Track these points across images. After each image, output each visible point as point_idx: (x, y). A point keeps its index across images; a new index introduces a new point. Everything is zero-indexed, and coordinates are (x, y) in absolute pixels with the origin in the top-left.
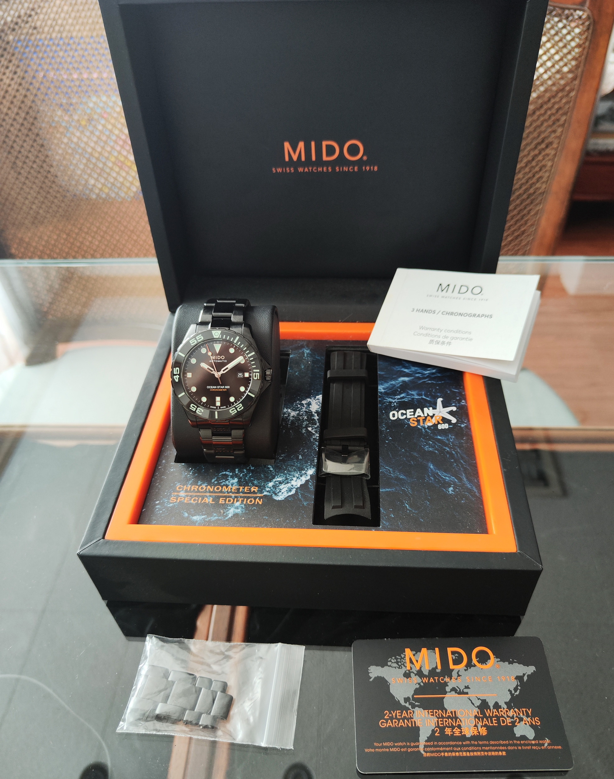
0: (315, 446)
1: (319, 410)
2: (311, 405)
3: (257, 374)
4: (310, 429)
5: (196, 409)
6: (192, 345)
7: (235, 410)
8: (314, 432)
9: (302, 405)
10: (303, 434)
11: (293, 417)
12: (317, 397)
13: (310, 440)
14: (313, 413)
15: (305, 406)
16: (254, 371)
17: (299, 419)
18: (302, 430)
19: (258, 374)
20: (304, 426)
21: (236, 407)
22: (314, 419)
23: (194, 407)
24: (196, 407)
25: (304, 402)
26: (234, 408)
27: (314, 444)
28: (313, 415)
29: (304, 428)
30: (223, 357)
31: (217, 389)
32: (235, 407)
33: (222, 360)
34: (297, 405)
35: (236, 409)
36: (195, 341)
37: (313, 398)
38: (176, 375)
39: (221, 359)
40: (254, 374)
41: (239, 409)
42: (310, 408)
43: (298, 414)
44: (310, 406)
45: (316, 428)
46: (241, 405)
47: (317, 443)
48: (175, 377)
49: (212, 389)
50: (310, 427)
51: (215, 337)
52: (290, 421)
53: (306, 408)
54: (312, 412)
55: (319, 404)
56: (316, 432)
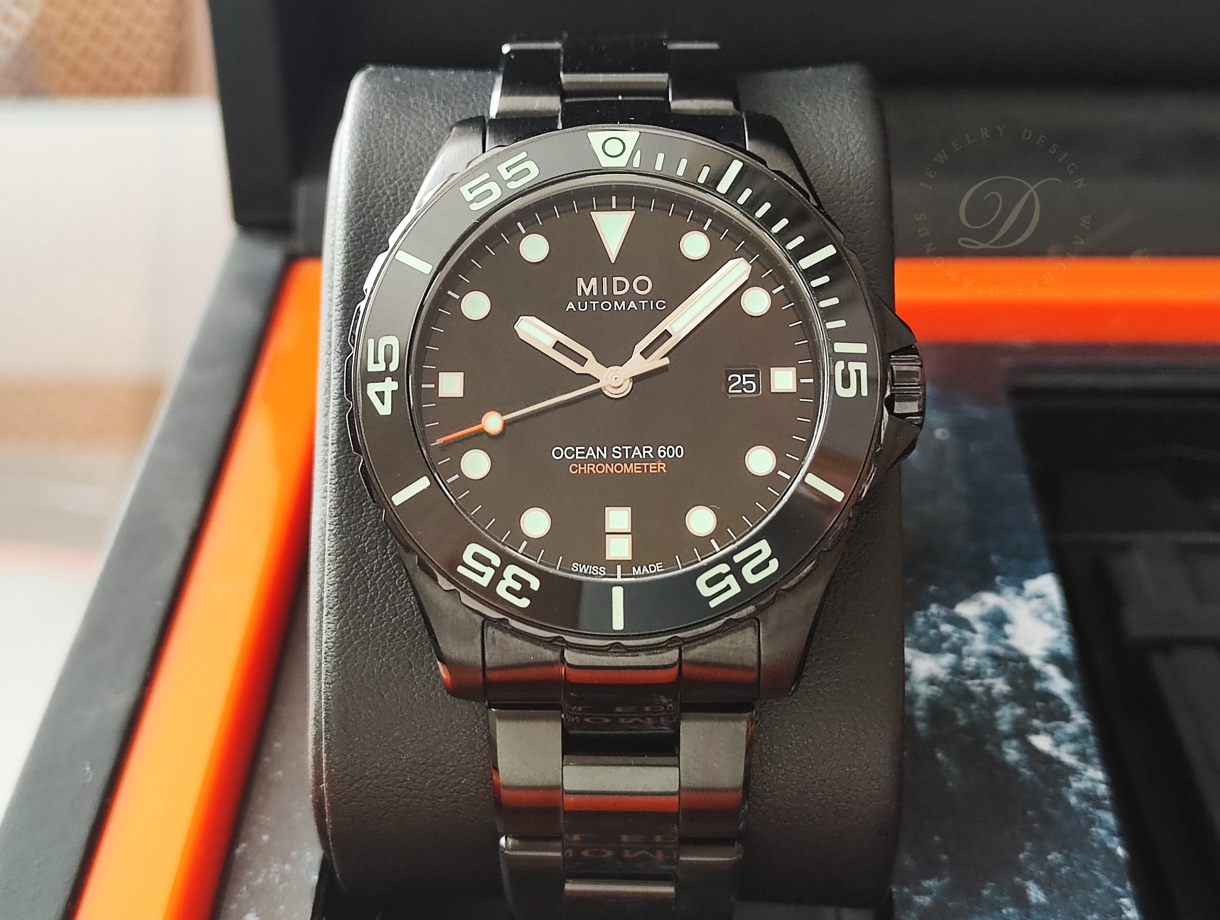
0: (1103, 832)
1: (1065, 648)
2: (1009, 622)
3: (853, 366)
4: (1042, 743)
5: (498, 576)
6: (475, 207)
7: (731, 580)
8: (1070, 760)
9: (962, 623)
10: (1011, 771)
11: (932, 681)
12: (1032, 586)
13: (1060, 801)
14: (1036, 663)
15: (980, 627)
16: (840, 347)
17: (969, 696)
18: (998, 746)
19: (863, 367)
20: (1004, 726)
21: (737, 558)
22: (1048, 696)
23: (487, 562)
24: (496, 561)
25: (967, 610)
26: (724, 568)
27: (1092, 822)
28: (1034, 675)
29: (1008, 737)
30: (643, 285)
31: (610, 461)
32: (727, 559)
33: (637, 298)
34: (935, 626)
35: (736, 570)
36: (493, 186)
37: (1009, 592)
38: (379, 377)
39: (631, 295)
40: (840, 366)
41: (755, 571)
42: (1006, 637)
43: (957, 670)
44: (1008, 629)
45: (1074, 739)
46: (764, 545)
47: (1109, 818)
48: (372, 389)
49: (583, 463)
50: (1037, 732)
51: (606, 162)
52: (920, 703)
53: (990, 639)
54: (1024, 659)
55: (1049, 616)
56: (1083, 757)
